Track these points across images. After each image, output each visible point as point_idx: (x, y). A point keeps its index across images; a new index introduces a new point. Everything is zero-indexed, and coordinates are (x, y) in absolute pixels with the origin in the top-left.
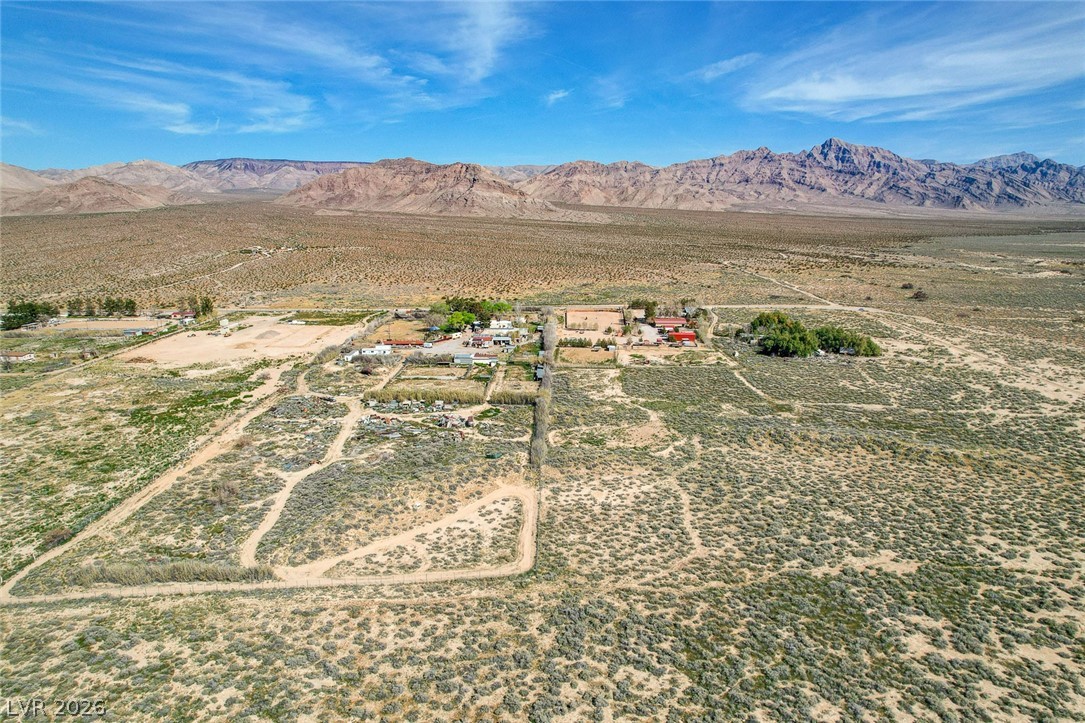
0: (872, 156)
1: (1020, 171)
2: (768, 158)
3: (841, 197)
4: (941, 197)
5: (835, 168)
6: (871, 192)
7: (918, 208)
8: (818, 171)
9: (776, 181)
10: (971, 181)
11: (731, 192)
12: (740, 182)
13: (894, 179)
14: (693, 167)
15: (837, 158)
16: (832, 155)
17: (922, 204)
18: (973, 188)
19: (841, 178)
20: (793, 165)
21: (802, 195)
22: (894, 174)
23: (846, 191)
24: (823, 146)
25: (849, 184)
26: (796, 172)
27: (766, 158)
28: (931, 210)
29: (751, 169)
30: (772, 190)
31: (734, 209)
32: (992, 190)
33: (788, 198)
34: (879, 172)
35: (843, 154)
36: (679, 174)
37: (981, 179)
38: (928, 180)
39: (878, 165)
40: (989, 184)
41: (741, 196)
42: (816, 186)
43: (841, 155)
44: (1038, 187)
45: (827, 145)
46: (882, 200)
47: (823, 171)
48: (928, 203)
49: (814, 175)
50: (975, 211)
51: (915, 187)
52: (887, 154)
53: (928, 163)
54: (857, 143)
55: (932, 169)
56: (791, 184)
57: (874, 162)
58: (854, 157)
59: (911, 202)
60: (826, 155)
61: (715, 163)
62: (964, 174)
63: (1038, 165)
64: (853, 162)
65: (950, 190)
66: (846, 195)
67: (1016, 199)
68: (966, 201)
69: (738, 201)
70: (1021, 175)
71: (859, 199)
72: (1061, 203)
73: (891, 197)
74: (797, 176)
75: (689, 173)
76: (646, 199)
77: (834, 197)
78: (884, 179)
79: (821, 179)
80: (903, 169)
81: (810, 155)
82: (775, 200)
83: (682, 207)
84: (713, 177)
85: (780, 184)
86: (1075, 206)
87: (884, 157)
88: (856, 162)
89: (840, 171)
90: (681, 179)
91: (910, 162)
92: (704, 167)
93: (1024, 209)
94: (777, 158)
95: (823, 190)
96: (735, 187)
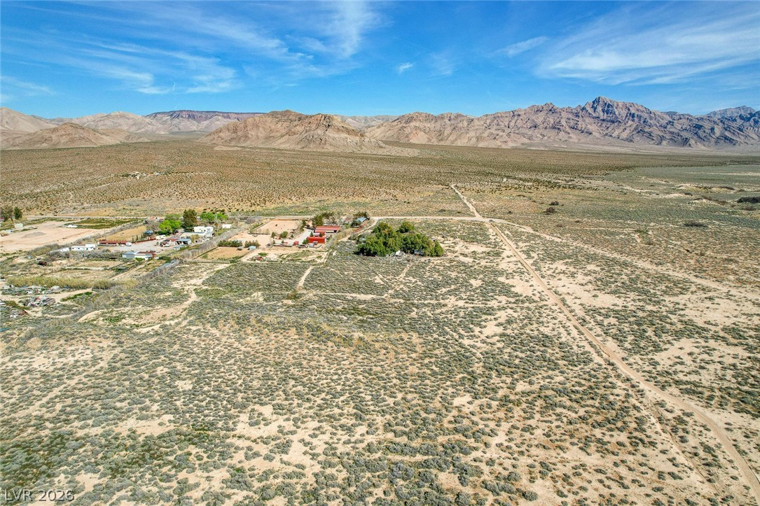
0: (629, 110)
1: (738, 120)
2: (552, 111)
3: (602, 138)
4: (675, 139)
5: (601, 118)
6: (624, 135)
7: (659, 146)
8: (588, 120)
9: (556, 127)
10: (699, 127)
11: (524, 135)
12: (531, 128)
13: (642, 124)
14: (499, 117)
15: (603, 111)
16: (599, 109)
18: (700, 133)
19: (604, 125)
20: (570, 116)
21: (574, 137)
22: (644, 122)
23: (607, 134)
24: (594, 102)
25: (610, 129)
26: (571, 121)
27: (551, 110)
28: (667, 148)
29: (539, 119)
30: (553, 133)
31: (524, 147)
32: (714, 133)
33: (563, 139)
34: (633, 121)
35: (608, 108)
36: (488, 122)
37: (707, 125)
38: (669, 126)
39: (633, 116)
40: (712, 129)
41: (530, 138)
42: (585, 131)
43: (606, 108)
44: (750, 131)
45: (597, 101)
46: (631, 141)
47: (592, 120)
48: (664, 143)
49: (587, 123)
50: (699, 148)
51: (656, 132)
52: (640, 108)
53: (671, 114)
54: (618, 100)
55: (673, 120)
56: (568, 129)
57: (630, 114)
58: (616, 110)
59: (652, 142)
60: (595, 109)
61: (515, 114)
62: (695, 122)
63: (752, 115)
64: (615, 114)
65: (683, 133)
66: (607, 137)
67: (731, 140)
69: (528, 141)
70: (737, 123)
71: (616, 140)
73: (638, 138)
74: (572, 123)
75: (495, 121)
77: (597, 138)
79: (589, 126)
80: (651, 118)
81: (583, 109)
82: (554, 141)
84: (512, 124)
85: (559, 129)
87: (638, 110)
88: (617, 113)
89: (604, 120)
90: (490, 125)
91: (657, 113)
92: (506, 117)
93: (737, 148)
94: (558, 110)
95: (590, 134)
96: (526, 131)
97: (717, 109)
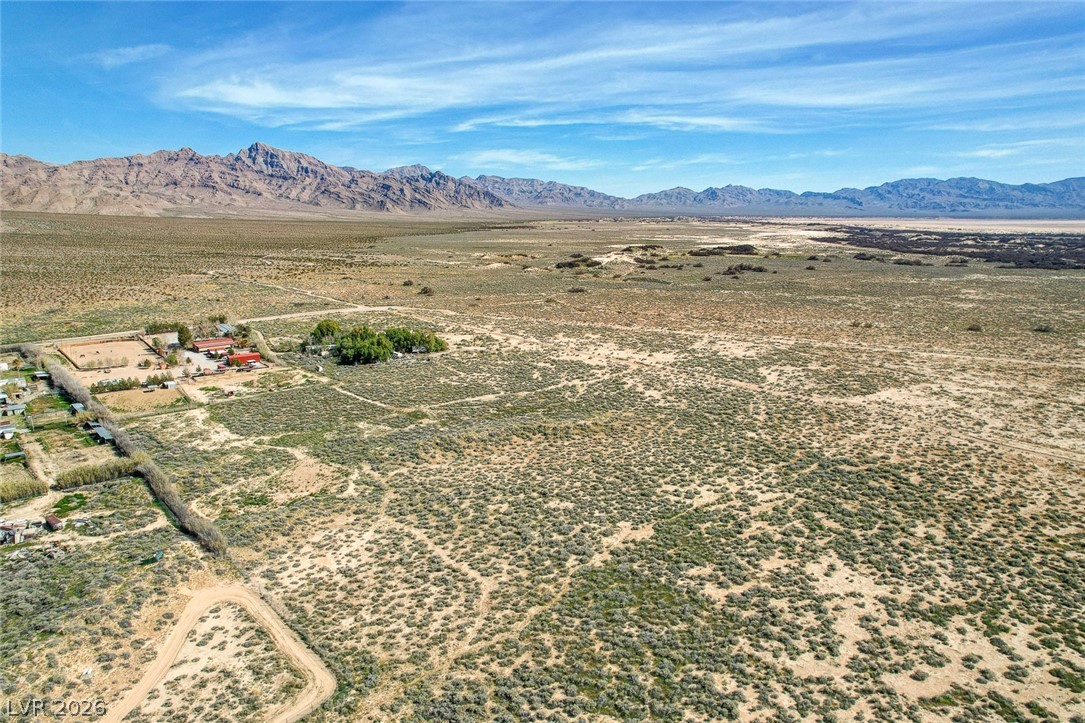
0: (299, 162)
1: (421, 180)
2: (194, 160)
3: (277, 201)
4: (367, 201)
5: (266, 172)
6: (305, 196)
7: (351, 211)
8: (250, 175)
9: (207, 184)
10: (388, 187)
11: (159, 195)
12: (167, 185)
13: (325, 184)
14: (104, 166)
15: (266, 163)
16: (260, 159)
17: (353, 207)
18: (390, 193)
19: (274, 182)
20: (223, 169)
21: (239, 199)
22: (322, 179)
23: (281, 195)
24: (250, 150)
25: (283, 189)
26: (227, 176)
27: (191, 159)
28: (362, 213)
29: (178, 170)
30: (206, 193)
31: (168, 214)
32: (405, 195)
33: (224, 203)
34: (308, 176)
35: (272, 159)
36: (86, 173)
37: (396, 186)
38: (353, 186)
39: (307, 172)
40: (402, 190)
41: (172, 200)
42: (251, 190)
43: (269, 159)
44: (437, 194)
45: (254, 149)
46: (317, 204)
47: (256, 176)
48: (358, 206)
49: (247, 179)
50: (398, 213)
51: (344, 193)
52: (312, 160)
53: (349, 170)
54: (284, 148)
55: (354, 177)
56: (226, 188)
57: (302, 168)
58: (283, 162)
59: (344, 205)
60: (254, 160)
61: (130, 162)
62: (381, 181)
63: (433, 176)
64: (282, 167)
65: (373, 195)
66: (282, 199)
67: (425, 204)
68: (389, 205)
69: (170, 206)
70: (422, 184)
71: (296, 203)
72: (455, 207)
73: (325, 201)
74: (229, 179)
75: (100, 173)
76: (51, 202)
77: (271, 201)
78: (315, 184)
79: (255, 184)
80: (330, 176)
81: (238, 159)
82: (211, 204)
83: (105, 211)
84: (132, 178)
85: (213, 187)
86: (466, 210)
87: (310, 163)
88: (285, 166)
89: (272, 176)
90: (91, 179)
91: (333, 168)
92: (118, 166)
93: (432, 212)
94: (204, 160)
95: (260, 194)
96: (162, 190)
97: (393, 167)
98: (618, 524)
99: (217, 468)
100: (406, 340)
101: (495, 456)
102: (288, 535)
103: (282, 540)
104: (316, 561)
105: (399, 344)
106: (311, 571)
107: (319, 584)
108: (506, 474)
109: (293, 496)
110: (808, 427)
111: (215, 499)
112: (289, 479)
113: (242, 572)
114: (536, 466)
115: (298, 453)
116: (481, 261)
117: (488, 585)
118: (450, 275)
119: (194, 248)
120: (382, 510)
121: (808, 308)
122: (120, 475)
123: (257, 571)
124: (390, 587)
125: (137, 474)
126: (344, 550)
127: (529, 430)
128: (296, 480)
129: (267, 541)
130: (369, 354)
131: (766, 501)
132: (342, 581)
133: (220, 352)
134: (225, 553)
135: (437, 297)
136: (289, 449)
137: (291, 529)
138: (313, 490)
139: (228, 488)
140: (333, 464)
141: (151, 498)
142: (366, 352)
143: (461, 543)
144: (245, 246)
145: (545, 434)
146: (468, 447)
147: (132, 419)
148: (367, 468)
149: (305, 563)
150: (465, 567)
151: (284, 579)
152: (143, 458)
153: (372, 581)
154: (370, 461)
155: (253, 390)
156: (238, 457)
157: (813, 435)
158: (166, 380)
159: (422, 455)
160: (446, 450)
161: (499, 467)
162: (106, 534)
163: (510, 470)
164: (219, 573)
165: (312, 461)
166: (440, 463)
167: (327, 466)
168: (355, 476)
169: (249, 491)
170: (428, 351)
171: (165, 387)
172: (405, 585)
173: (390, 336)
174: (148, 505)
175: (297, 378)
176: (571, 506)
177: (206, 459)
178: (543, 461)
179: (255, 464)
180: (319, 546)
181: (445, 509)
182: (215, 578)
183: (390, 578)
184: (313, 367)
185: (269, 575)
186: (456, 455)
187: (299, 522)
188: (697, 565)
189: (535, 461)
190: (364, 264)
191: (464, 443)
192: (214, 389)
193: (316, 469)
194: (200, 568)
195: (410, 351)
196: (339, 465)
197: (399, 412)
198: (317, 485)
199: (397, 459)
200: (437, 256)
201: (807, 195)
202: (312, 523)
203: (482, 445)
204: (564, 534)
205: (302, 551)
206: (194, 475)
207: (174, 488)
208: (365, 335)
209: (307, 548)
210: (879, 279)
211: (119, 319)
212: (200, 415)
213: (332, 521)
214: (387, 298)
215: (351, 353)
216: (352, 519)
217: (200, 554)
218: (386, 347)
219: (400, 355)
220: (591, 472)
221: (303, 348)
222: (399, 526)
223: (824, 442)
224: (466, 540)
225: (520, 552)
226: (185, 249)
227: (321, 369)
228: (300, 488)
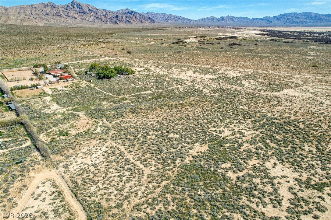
0: (88, 7)
1: (128, 14)
3: (82, 21)
4: (111, 21)
5: (78, 11)
6: (91, 19)
8: (73, 12)
9: (58, 15)
10: (118, 16)
11: (43, 19)
12: (45, 15)
13: (98, 15)
14: (23, 8)
16: (75, 6)
17: (107, 23)
18: (118, 18)
19: (80, 14)
20: (63, 9)
21: (70, 20)
22: (96, 13)
23: (83, 19)
24: (72, 3)
25: (84, 17)
26: (65, 12)
27: (52, 6)
28: (110, 25)
29: (48, 10)
30: (58, 18)
31: (46, 25)
32: (123, 19)
33: (65, 21)
34: (92, 12)
35: (79, 6)
36: (18, 10)
37: (120, 16)
38: (106, 16)
39: (91, 11)
40: (122, 17)
41: (47, 20)
42: (73, 17)
43: (78, 7)
44: (133, 18)
45: (73, 3)
46: (95, 22)
47: (74, 12)
49: (72, 13)
50: (121, 25)
51: (104, 18)
52: (93, 7)
53: (105, 10)
55: (107, 13)
56: (65, 16)
57: (90, 10)
58: (83, 8)
59: (103, 22)
60: (73, 7)
61: (32, 7)
62: (115, 14)
63: (132, 12)
65: (113, 19)
66: (84, 20)
67: (130, 22)
68: (118, 22)
69: (47, 22)
70: (129, 15)
71: (88, 22)
72: (140, 23)
73: (97, 21)
74: (66, 13)
75: (22, 10)
76: (6, 20)
77: (80, 21)
78: (94, 15)
79: (74, 15)
80: (99, 12)
81: (68, 6)
83: (25, 24)
84: (33, 12)
85: (61, 16)
86: (143, 24)
87: (92, 8)
88: (84, 9)
89: (80, 12)
90: (20, 12)
91: (100, 10)
92: (28, 8)
93: (132, 25)
94: (57, 6)
95: (76, 19)
96: (44, 17)
98: (195, 144)
99: (52, 121)
100: (121, 70)
101: (151, 115)
102: (74, 149)
103: (71, 151)
104: (83, 160)
105: (119, 72)
106: (81, 165)
107: (83, 170)
108: (154, 123)
109: (77, 132)
110: (261, 104)
111: (50, 133)
112: (77, 125)
113: (55, 165)
114: (165, 119)
115: (81, 114)
116: (147, 41)
117: (147, 171)
118: (137, 47)
119: (54, 37)
120: (109, 138)
121: (257, 58)
122: (16, 123)
123: (61, 165)
124: (110, 172)
125: (22, 124)
126: (94, 156)
127: (163, 105)
128: (79, 125)
129: (66, 152)
130: (108, 76)
131: (249, 134)
132: (92, 169)
133: (58, 75)
134: (49, 157)
135: (133, 54)
136: (78, 113)
137: (75, 147)
138: (85, 129)
139: (55, 129)
140: (93, 119)
141: (26, 133)
142: (107, 75)
143: (137, 152)
144: (71, 36)
145: (168, 107)
146: (141, 112)
147: (24, 101)
148: (105, 120)
149: (80, 161)
150: (138, 163)
151: (71, 168)
152: (25, 117)
153: (104, 169)
154: (106, 117)
155: (68, 89)
156: (60, 116)
157: (263, 107)
158: (38, 85)
159: (125, 115)
160: (133, 113)
161: (152, 120)
162: (7, 149)
163: (156, 121)
164: (47, 166)
165: (85, 117)
166: (131, 118)
167: (91, 120)
168: (100, 124)
169: (62, 130)
170: (129, 74)
171: (37, 88)
172: (116, 171)
173: (115, 69)
174: (25, 136)
175: (83, 84)
176: (177, 136)
177: (48, 117)
178: (168, 117)
179: (65, 119)
180: (85, 154)
181: (132, 138)
182: (45, 168)
183: (110, 168)
184: (88, 80)
185: (66, 166)
186: (137, 115)
187: (78, 143)
188: (225, 163)
189: (165, 118)
190: (109, 42)
191: (140, 111)
192: (54, 89)
193: (86, 121)
194: (39, 164)
195: (122, 74)
196: (95, 119)
197: (117, 98)
198: (86, 127)
199: (116, 117)
200: (133, 40)
201: (254, 19)
202: (83, 144)
203: (146, 111)
204: (175, 149)
205: (79, 156)
206: (42, 124)
207: (35, 129)
208: (107, 69)
209: (81, 155)
210: (279, 48)
211: (25, 62)
212: (48, 99)
213: (91, 143)
214: (116, 54)
215: (102, 75)
216: (98, 142)
217: (40, 158)
218: (114, 73)
219: (119, 76)
220: (185, 122)
221: (86, 73)
222: (115, 145)
223: (267, 110)
224: (139, 151)
225: (159, 157)
226: (51, 37)
227: (92, 81)
228: (80, 129)
